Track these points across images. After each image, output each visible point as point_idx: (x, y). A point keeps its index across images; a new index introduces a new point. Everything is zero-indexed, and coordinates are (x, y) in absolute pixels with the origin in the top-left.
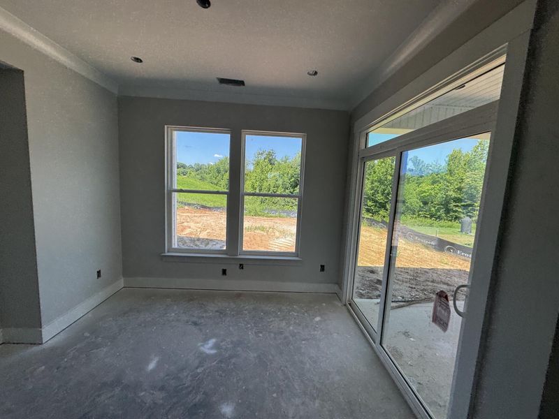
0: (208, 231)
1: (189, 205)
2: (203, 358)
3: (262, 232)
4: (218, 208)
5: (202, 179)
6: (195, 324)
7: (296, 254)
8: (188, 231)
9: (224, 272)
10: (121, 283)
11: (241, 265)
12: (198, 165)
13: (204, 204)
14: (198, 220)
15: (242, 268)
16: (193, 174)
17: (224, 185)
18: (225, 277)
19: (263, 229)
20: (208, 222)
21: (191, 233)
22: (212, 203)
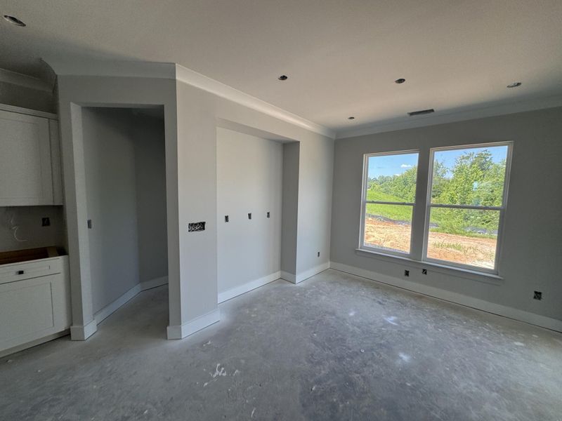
0: (391, 241)
1: (373, 216)
2: (386, 325)
3: (458, 251)
4: (403, 221)
5: (387, 192)
6: (380, 303)
7: (495, 272)
8: (372, 239)
9: (407, 273)
10: (328, 265)
11: (424, 270)
12: (383, 177)
13: (388, 216)
14: (382, 231)
15: (426, 273)
16: (377, 187)
17: (411, 197)
18: (407, 277)
19: (459, 248)
20: (392, 234)
21: (375, 242)
22: (396, 217)
